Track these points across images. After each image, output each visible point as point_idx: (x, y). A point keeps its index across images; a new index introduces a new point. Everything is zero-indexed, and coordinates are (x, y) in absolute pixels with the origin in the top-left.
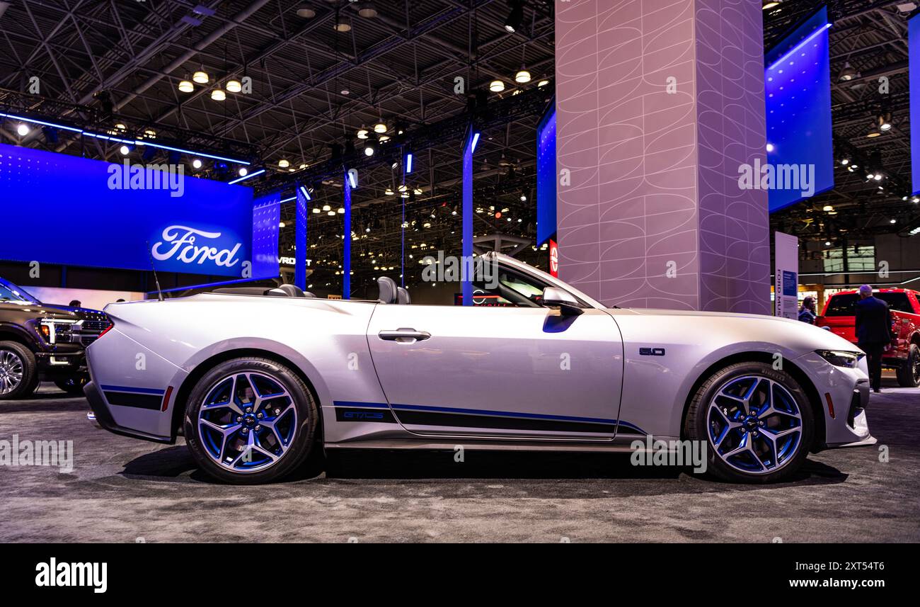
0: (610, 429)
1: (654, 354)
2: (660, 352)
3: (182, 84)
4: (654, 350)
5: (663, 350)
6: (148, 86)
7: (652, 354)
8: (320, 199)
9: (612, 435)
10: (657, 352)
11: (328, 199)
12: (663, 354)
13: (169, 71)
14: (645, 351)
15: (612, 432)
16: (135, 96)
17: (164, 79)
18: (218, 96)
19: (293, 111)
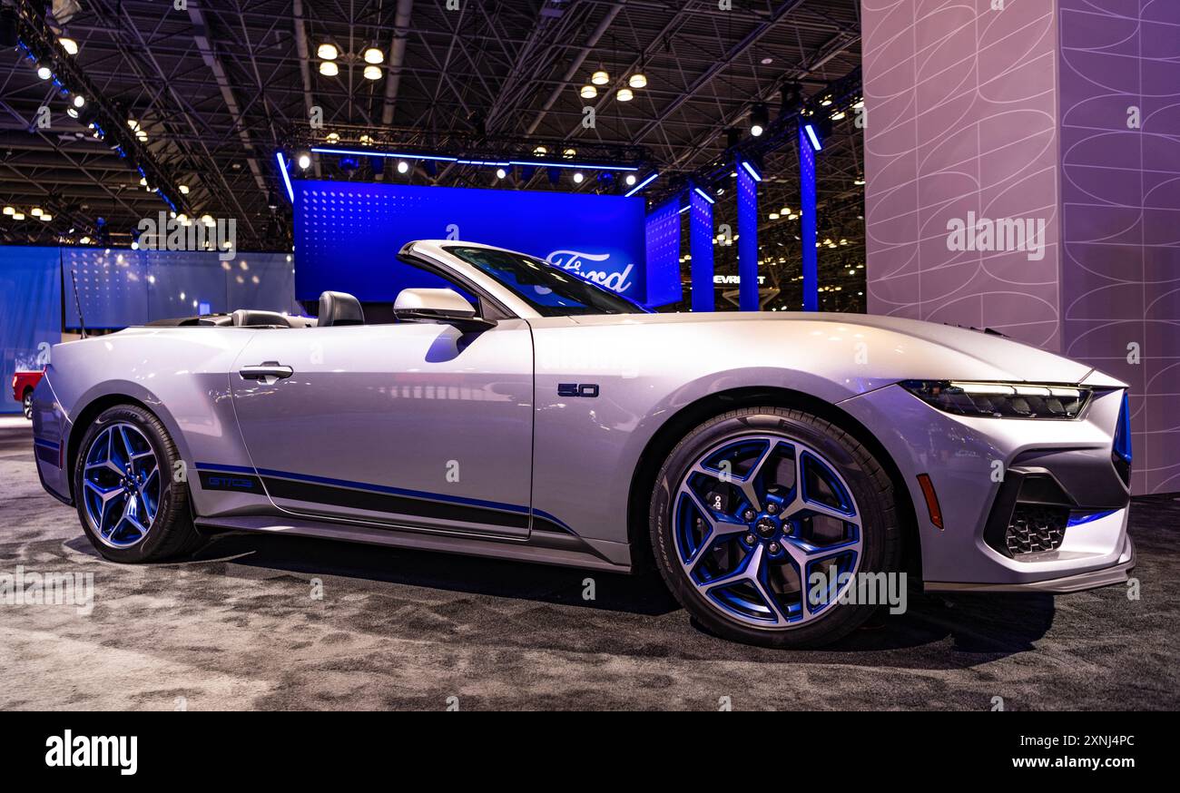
0: (520, 521)
1: (580, 394)
2: (591, 391)
3: (584, 89)
4: (583, 387)
5: (596, 388)
6: (553, 100)
7: (578, 395)
8: (774, 201)
9: (526, 531)
10: (586, 391)
11: (788, 200)
12: (596, 394)
13: (569, 78)
14: (567, 390)
15: (527, 527)
16: (544, 113)
17: (567, 87)
18: (625, 96)
19: (717, 98)
